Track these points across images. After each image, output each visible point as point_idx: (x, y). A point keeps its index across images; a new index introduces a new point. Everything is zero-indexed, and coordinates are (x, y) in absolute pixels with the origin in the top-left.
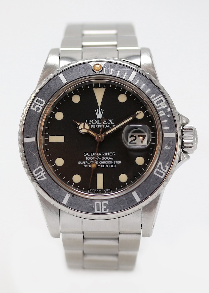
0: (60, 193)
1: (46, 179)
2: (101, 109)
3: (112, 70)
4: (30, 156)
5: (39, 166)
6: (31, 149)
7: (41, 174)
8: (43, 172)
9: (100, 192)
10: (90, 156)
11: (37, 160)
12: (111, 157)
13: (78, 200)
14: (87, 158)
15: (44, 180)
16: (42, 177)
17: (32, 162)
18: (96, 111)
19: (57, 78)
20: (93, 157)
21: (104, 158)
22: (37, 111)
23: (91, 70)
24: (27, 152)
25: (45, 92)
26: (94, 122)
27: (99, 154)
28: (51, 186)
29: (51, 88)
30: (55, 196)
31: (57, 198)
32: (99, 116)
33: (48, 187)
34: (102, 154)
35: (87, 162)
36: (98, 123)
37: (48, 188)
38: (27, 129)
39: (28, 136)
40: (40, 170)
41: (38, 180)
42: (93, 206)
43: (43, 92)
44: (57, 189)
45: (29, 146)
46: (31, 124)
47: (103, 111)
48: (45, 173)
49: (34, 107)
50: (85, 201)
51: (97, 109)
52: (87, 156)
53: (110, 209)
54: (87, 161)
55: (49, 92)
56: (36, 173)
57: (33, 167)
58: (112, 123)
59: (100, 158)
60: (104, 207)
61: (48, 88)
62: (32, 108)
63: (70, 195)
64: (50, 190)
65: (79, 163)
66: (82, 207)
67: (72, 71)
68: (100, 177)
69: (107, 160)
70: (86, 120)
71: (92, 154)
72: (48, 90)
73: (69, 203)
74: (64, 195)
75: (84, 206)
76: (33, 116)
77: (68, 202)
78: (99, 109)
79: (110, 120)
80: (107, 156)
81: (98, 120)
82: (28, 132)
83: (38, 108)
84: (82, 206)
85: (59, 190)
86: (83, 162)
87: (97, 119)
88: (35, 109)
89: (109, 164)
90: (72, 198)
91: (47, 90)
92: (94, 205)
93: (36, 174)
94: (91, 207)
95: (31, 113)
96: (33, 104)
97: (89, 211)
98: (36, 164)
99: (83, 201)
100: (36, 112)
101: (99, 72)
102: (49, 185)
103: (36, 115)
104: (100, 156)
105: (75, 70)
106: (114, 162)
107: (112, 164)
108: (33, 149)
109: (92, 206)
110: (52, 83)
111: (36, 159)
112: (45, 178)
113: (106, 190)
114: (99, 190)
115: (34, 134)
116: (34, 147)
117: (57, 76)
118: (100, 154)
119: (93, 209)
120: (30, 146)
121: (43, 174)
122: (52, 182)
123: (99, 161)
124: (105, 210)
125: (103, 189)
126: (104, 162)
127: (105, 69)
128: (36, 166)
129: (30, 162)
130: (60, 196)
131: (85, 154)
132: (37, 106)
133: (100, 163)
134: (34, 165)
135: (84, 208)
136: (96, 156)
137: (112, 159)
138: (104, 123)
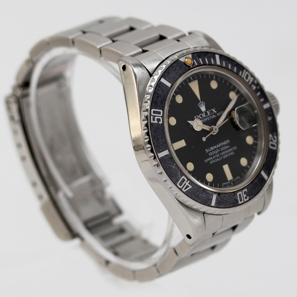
0: (207, 196)
1: (192, 187)
2: (202, 102)
3: (200, 59)
4: (170, 170)
5: (181, 177)
6: (168, 162)
7: (185, 184)
8: (187, 181)
9: (232, 183)
10: (211, 151)
11: (178, 172)
12: (227, 145)
13: (224, 197)
14: (210, 154)
15: (190, 189)
16: (188, 187)
17: (173, 175)
18: (198, 105)
19: (160, 84)
20: (213, 151)
21: (222, 149)
22: (158, 122)
23: (185, 66)
24: (166, 167)
25: (156, 101)
26: (201, 116)
27: (217, 147)
28: (198, 193)
29: (160, 95)
30: (204, 201)
31: (206, 203)
32: (203, 109)
33: (195, 194)
34: (220, 145)
35: (211, 158)
36: (205, 116)
37: (195, 195)
38: (157, 144)
39: (160, 150)
40: (183, 180)
41: (184, 191)
42: (237, 198)
43: (155, 102)
44: (205, 194)
45: (165, 160)
46: (158, 138)
47: (204, 103)
48: (189, 182)
49: (154, 120)
50: (230, 196)
51: (199, 103)
52: (209, 152)
53: (249, 196)
54: (211, 156)
55: (161, 100)
56: (180, 185)
57: (176, 179)
58: (215, 112)
59: (220, 150)
60: (245, 196)
61: (158, 97)
62: (152, 121)
63: (216, 195)
64: (198, 197)
65: (206, 161)
66: (228, 203)
67: (169, 73)
68: (226, 168)
69: (226, 150)
70: (195, 117)
71: (212, 148)
72: (159, 98)
73: (217, 203)
74: (212, 197)
75: (229, 201)
76: (157, 129)
77: (216, 203)
78: (201, 102)
79: (213, 110)
80: (224, 146)
81: (204, 113)
82: (159, 147)
83: (159, 120)
84: (228, 202)
85: (206, 193)
86: (208, 159)
87: (202, 112)
88: (156, 122)
89: (228, 153)
90: (219, 197)
91: (158, 99)
92: (237, 197)
93: (181, 186)
94: (235, 200)
95: (154, 126)
96: (152, 117)
97: (234, 204)
98: (178, 175)
99: (228, 196)
100: (158, 124)
101: (192, 65)
102: (196, 192)
103: (160, 127)
104: (219, 148)
105: (171, 70)
106: (230, 150)
107: (231, 152)
108: (170, 161)
109: (236, 198)
110: (158, 90)
111: (176, 170)
112: (190, 187)
113: (235, 179)
114: (230, 181)
115: (165, 146)
116: (170, 159)
117: (159, 82)
118: (218, 146)
119: (237, 201)
120: (166, 160)
121: (187, 184)
122: (198, 188)
123: (219, 153)
124: (246, 198)
125: (233, 179)
126: (223, 153)
127: (194, 60)
128: (179, 177)
129: (172, 176)
130: (208, 199)
131: (207, 151)
132: (156, 118)
133: (221, 154)
134: (176, 177)
135: (230, 203)
136: (215, 149)
137: (228, 147)
138: (210, 114)
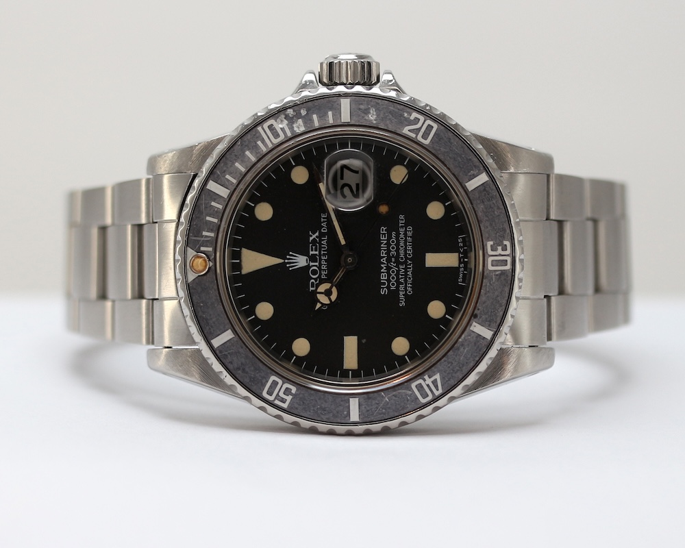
0: (468, 345)
1: (438, 374)
2: (288, 257)
3: (205, 233)
4: (389, 408)
5: (411, 389)
6: (374, 407)
7: (428, 385)
8: (425, 380)
9: (466, 260)
10: (389, 280)
11: (399, 393)
12: (390, 237)
13: (484, 306)
14: (393, 288)
15: (442, 378)
16: (435, 382)
17: (402, 404)
18: (290, 269)
19: (221, 352)
20: (389, 275)
21: (393, 252)
22: (292, 394)
23: (205, 277)
24: (380, 414)
25: (250, 378)
26: (314, 272)
27: (385, 262)
28: (455, 364)
29: (242, 364)
30: (475, 354)
31: (480, 351)
32: (301, 261)
33: (455, 369)
34: (384, 255)
35: (402, 287)
36: (317, 264)
37: (458, 370)
38: (331, 415)
39: (345, 413)
40: (420, 387)
41: (441, 391)
42: (497, 273)
43: (250, 381)
44: (462, 349)
45: (368, 411)
46: (321, 407)
47: (291, 253)
48: (426, 377)
49: (283, 401)
50: (488, 290)
51: (288, 265)
52: (388, 287)
53: (503, 238)
54: (398, 287)
55: (252, 368)
56: (425, 395)
57: (412, 402)
58: (317, 234)
59: (393, 260)
60: (500, 251)
61: (244, 370)
62: (285, 406)
63: (474, 324)
64: (463, 365)
65: (402, 304)
66: (499, 298)
67: (207, 320)
68: (434, 260)
69: (398, 244)
70: (311, 289)
71: (384, 277)
72: (247, 369)
73: (489, 325)
74: (473, 335)
75: (496, 293)
76: (303, 403)
77: (489, 327)
78: (286, 261)
79: (311, 239)
80: (388, 244)
81: (311, 264)
82: (338, 412)
83: (287, 391)
84: (498, 296)
85: (462, 345)
86: (402, 297)
87: (308, 267)
88: (289, 398)
89: (406, 241)
90: (480, 317)
91: (247, 373)
92: (495, 271)
93: (428, 396)
94: (500, 278)
95: (296, 406)
96: (277, 402)
97: (507, 283)
98: (406, 395)
99: (486, 294)
100: (295, 396)
101: (209, 260)
102: (451, 367)
103: (301, 396)
104: (389, 260)
105: (204, 313)
106: (402, 231)
107: (405, 235)
108: (374, 402)
109: (497, 275)
110: (231, 363)
111: (395, 396)
112: (437, 377)
113: (461, 247)
114: (460, 263)
115: (342, 401)
116: (370, 401)
117: (217, 352)
118: (385, 259)
119: (503, 272)
120: (368, 409)
121: (429, 381)
122: (445, 361)
123: (398, 263)
124: (504, 249)
125: (459, 252)
126: (402, 252)
127: (203, 249)
128: (410, 396)
129: (403, 408)
130: (475, 344)
131: (384, 291)
132: (281, 394)
133: (402, 258)
134: (408, 400)
135: (501, 293)
136: (388, 268)
137: (394, 234)
138: (316, 250)
